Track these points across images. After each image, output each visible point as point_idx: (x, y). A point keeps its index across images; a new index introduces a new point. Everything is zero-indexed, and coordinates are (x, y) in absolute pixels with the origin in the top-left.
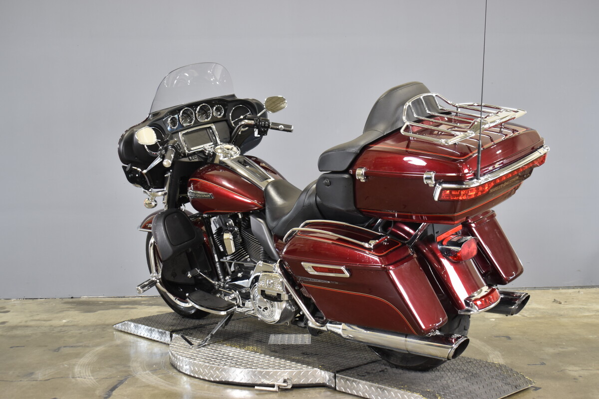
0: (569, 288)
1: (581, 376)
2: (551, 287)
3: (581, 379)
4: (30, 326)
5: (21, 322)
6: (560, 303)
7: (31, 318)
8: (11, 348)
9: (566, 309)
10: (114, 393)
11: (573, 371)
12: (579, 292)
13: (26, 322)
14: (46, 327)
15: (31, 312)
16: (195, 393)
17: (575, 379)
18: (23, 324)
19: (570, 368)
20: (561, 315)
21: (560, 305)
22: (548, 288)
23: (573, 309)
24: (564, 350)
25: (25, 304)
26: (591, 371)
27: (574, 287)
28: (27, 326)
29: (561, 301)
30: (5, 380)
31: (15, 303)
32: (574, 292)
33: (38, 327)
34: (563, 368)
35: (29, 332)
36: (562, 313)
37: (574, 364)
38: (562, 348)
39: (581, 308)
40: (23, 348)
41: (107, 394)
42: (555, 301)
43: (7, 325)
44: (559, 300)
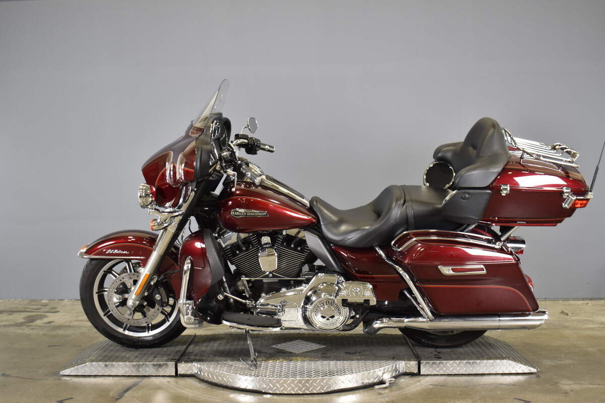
0: (578, 299)
1: (572, 391)
2: (561, 299)
3: (572, 393)
4: (73, 327)
5: (65, 322)
6: (567, 315)
7: (76, 319)
8: (50, 346)
9: (572, 320)
10: (126, 394)
11: (566, 384)
12: (587, 303)
13: (70, 322)
14: (86, 327)
15: (77, 313)
16: (200, 397)
17: (566, 393)
18: (67, 324)
19: (564, 382)
20: (566, 327)
21: (567, 316)
22: (557, 299)
23: (579, 321)
24: (561, 362)
25: (75, 305)
26: (584, 385)
27: (583, 299)
28: (70, 326)
29: (568, 313)
30: (34, 378)
31: (66, 304)
32: (583, 304)
33: (79, 327)
34: (557, 381)
35: (69, 332)
36: (567, 324)
37: (568, 378)
38: (559, 360)
39: (586, 320)
40: (60, 347)
41: (119, 396)
42: (562, 312)
43: (53, 324)
44: (566, 312)
